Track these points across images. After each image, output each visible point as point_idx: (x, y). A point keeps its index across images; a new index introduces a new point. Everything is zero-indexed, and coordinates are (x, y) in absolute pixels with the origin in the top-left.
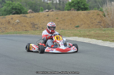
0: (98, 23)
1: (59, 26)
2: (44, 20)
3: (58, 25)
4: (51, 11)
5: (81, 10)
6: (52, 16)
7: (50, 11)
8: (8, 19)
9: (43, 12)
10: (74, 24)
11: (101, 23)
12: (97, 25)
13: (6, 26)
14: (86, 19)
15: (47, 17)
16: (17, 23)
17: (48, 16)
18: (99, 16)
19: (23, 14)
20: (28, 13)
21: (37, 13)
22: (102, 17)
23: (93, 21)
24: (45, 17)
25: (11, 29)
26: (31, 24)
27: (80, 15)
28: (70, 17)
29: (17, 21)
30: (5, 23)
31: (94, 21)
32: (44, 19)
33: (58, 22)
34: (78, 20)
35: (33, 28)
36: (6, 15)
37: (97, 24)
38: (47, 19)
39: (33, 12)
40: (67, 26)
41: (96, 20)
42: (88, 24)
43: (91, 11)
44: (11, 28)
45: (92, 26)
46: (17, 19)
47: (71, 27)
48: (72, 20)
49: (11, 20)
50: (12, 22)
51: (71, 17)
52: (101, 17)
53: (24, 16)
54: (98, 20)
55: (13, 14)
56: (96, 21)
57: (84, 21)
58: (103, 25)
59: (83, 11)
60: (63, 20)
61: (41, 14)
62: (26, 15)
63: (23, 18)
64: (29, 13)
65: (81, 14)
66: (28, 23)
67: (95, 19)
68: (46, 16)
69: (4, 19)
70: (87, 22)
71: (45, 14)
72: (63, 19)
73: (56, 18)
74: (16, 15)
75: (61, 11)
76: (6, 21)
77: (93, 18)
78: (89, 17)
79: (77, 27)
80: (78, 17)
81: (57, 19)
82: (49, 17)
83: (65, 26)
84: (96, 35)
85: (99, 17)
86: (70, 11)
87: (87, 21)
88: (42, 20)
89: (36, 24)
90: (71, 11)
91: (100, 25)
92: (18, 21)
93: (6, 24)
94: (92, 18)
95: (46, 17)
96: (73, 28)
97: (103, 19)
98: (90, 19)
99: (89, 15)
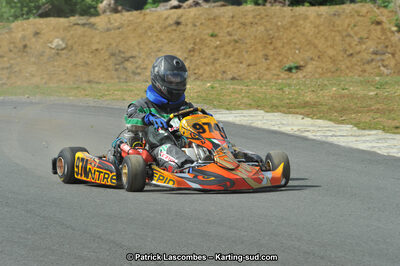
0: (373, 56)
1: (218, 66)
2: (162, 40)
3: (215, 60)
4: (190, 6)
5: (307, 4)
6: (195, 26)
7: (185, 5)
8: (20, 35)
9: (158, 9)
10: (280, 58)
11: (383, 57)
12: (369, 62)
13: (12, 62)
14: (326, 39)
15: (174, 27)
16: (53, 51)
17: (178, 23)
18: (379, 27)
19: (82, 15)
20: (101, 12)
21: (135, 13)
22: (389, 34)
23: (351, 47)
24: (165, 28)
25: (33, 76)
26: (113, 55)
27: (301, 22)
28: (261, 28)
29: (57, 42)
30: (11, 51)
31: (358, 48)
32: (163, 37)
33: (216, 48)
34: (294, 40)
35: (116, 70)
36: (16, 17)
37: (367, 57)
38: (173, 36)
39: (120, 8)
40: (249, 65)
41: (364, 43)
42: (333, 60)
43: (348, 8)
44: (33, 69)
45: (347, 68)
46: (57, 38)
47: (267, 69)
48: (271, 43)
49: (34, 40)
50: (36, 45)
51: (267, 30)
52: (383, 31)
53: (84, 25)
54: (371, 45)
55: (42, 16)
56: (364, 47)
57: (316, 47)
58: (392, 63)
59: (316, 8)
60: (236, 42)
61: (148, 18)
62: (93, 20)
63: (80, 30)
64: (104, 12)
65: (306, 18)
66: (97, 50)
67: (361, 41)
68: (170, 25)
69: (7, 36)
70: (331, 52)
71: (166, 18)
72: (236, 38)
73: (210, 32)
74: (53, 21)
75: (230, 7)
76: (14, 43)
77: (352, 33)
78: (339, 31)
79: (290, 70)
80: (293, 29)
81: (212, 36)
82: (182, 27)
83: (244, 66)
84: (336, 105)
85: (379, 34)
86: (264, 5)
87: (332, 47)
88: (154, 39)
89: (128, 55)
90: (268, 5)
91: (380, 64)
92: (61, 42)
93: (12, 55)
94: (349, 35)
95: (169, 29)
96: (274, 72)
97: (390, 40)
98: (343, 40)
99: (338, 22)
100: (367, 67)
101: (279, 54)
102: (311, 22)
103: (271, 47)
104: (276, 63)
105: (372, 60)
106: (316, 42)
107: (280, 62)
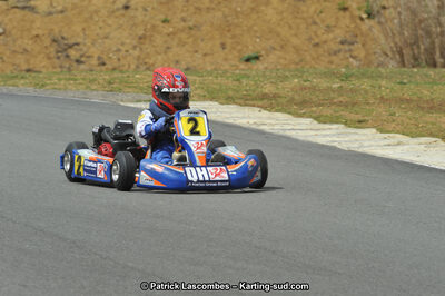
0: (341, 46)
1: (170, 55)
2: (110, 26)
3: (168, 48)
6: (146, 10)
10: (239, 47)
11: (352, 47)
12: (335, 53)
14: (290, 27)
15: (122, 12)
17: (126, 7)
18: (348, 14)
22: (359, 21)
23: (317, 36)
24: (113, 12)
26: (54, 41)
27: (263, 8)
28: (219, 14)
31: (325, 37)
32: (110, 22)
33: (169, 35)
34: (255, 28)
35: (58, 58)
37: (335, 47)
38: (121, 22)
40: (205, 55)
41: (333, 31)
42: (297, 50)
45: (313, 59)
47: (226, 60)
48: (229, 31)
51: (225, 16)
52: (352, 17)
53: (24, 8)
54: (339, 33)
56: (331, 36)
57: (278, 35)
58: (362, 54)
60: (191, 28)
62: (34, 2)
63: (19, 14)
65: (268, 3)
66: (37, 36)
67: (329, 29)
68: (118, 9)
70: (295, 41)
72: (191, 24)
73: (163, 17)
77: (318, 21)
78: (303, 19)
79: (248, 60)
81: (164, 21)
82: (131, 12)
83: (199, 55)
84: (296, 97)
85: (347, 21)
87: (296, 35)
88: (101, 25)
89: (72, 42)
91: (348, 55)
94: (315, 23)
95: (117, 13)
96: (233, 63)
97: (360, 29)
98: (307, 28)
99: (304, 8)
100: (334, 58)
101: (238, 43)
102: (274, 8)
103: (229, 35)
104: (235, 53)
105: (340, 51)
106: (279, 29)
107: (240, 51)
